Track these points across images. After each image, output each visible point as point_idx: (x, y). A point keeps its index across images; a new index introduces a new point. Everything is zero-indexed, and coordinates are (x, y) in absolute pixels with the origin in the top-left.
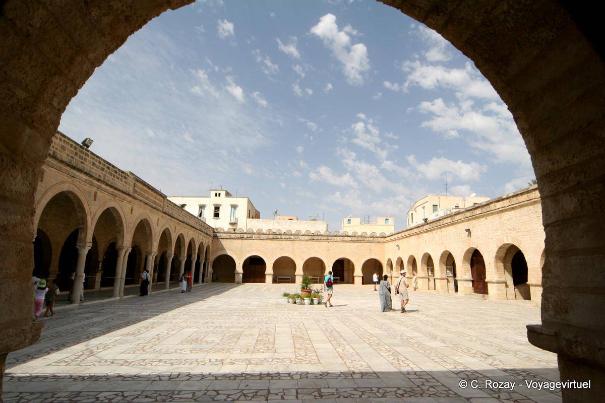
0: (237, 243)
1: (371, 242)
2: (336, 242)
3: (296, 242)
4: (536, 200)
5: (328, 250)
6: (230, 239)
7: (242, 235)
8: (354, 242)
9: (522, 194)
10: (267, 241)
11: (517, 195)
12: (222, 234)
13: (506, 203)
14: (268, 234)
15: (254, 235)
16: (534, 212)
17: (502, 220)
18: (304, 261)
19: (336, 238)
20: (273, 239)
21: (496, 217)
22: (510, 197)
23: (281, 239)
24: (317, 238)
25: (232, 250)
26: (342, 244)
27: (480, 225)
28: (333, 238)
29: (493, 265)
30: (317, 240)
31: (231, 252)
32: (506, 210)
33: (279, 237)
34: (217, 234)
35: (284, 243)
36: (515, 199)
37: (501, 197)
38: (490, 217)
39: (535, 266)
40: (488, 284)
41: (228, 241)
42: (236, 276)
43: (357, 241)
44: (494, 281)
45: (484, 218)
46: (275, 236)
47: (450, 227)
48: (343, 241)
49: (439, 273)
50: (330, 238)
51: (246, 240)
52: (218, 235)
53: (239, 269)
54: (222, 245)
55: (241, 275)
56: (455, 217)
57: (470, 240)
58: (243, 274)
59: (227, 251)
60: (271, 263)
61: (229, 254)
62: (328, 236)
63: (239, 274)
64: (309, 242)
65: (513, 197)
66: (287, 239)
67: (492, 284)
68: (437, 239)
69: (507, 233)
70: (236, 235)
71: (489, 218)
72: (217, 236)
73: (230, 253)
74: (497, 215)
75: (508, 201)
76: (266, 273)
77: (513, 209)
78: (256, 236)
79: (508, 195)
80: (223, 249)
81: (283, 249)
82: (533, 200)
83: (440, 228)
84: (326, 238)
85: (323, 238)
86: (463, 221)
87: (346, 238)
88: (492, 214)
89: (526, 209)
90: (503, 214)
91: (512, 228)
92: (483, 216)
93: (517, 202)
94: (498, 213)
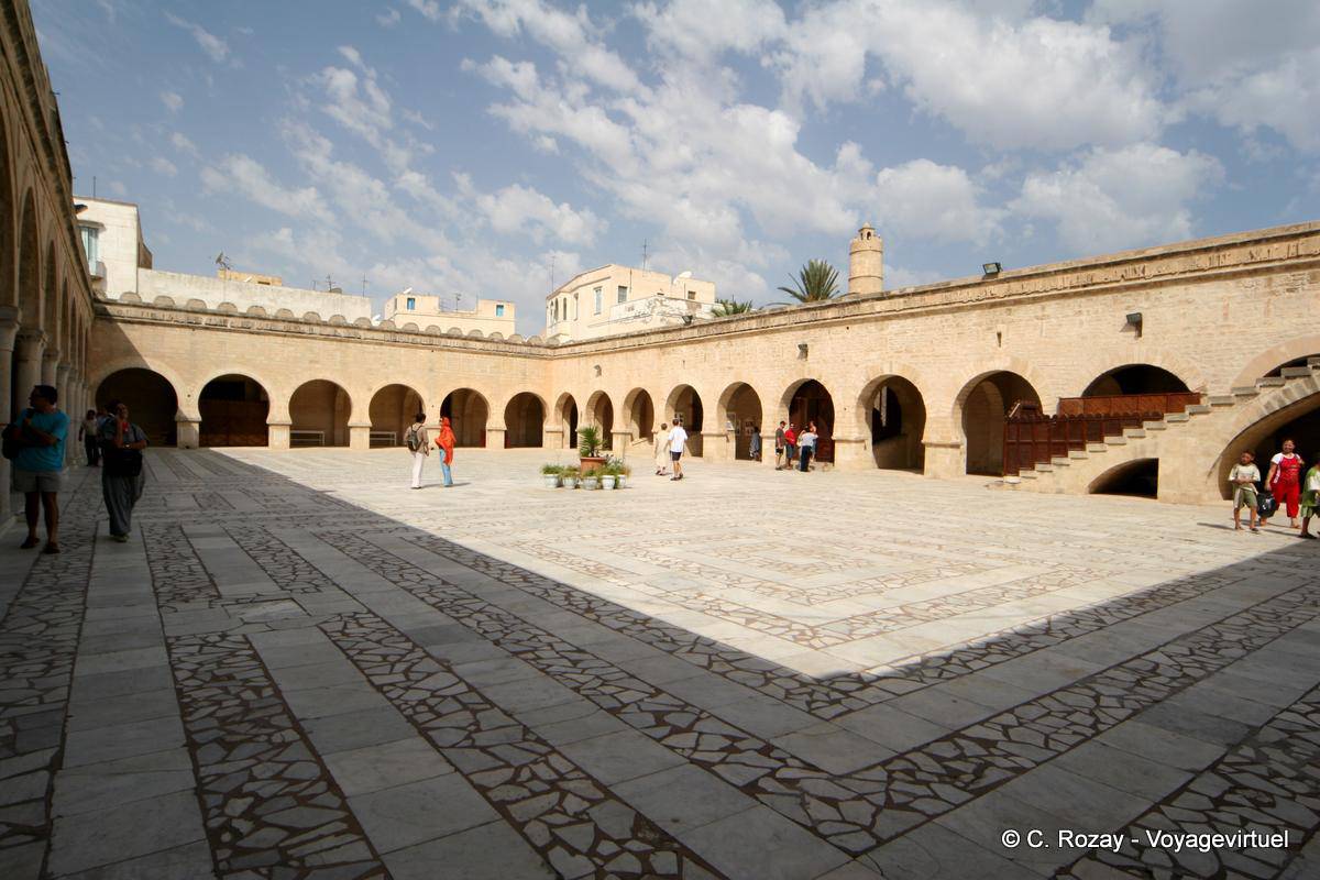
0: (178, 339)
1: (526, 356)
2: (449, 350)
3: (351, 345)
4: (962, 304)
5: (431, 370)
6: (153, 324)
7: (191, 315)
8: (490, 354)
9: (934, 292)
10: (272, 337)
11: (925, 292)
12: (124, 310)
13: (899, 304)
14: (273, 320)
15: (230, 320)
16: (954, 325)
17: (885, 332)
18: (372, 394)
19: (449, 341)
20: (286, 334)
21: (872, 327)
22: (908, 295)
23: (311, 336)
24: (405, 338)
25: (161, 357)
26: (463, 356)
27: (831, 339)
28: (444, 342)
29: (854, 410)
30: (406, 345)
31: (158, 362)
32: (897, 317)
33: (305, 328)
34: (108, 307)
35: (318, 345)
36: (917, 298)
37: (888, 293)
38: (856, 326)
39: (942, 414)
40: (836, 444)
41: (148, 330)
42: (181, 429)
43: (497, 353)
44: (852, 438)
45: (845, 327)
46: (292, 327)
47: (756, 338)
48: (465, 350)
49: (716, 423)
50: (435, 341)
51: (208, 332)
52: (111, 309)
53: (189, 407)
54: (128, 341)
55: (196, 427)
56: (772, 319)
57: (804, 365)
58: (201, 424)
59: (146, 359)
60: (284, 395)
61: (154, 368)
62: (430, 336)
63: (187, 422)
64: (384, 347)
65: (914, 294)
66: (327, 337)
67: (845, 445)
68: (718, 358)
69: (891, 357)
70: (174, 314)
71: (855, 328)
72: (108, 314)
73: (155, 365)
74: (873, 324)
75: (902, 300)
76: (268, 422)
77: (913, 315)
78: (238, 322)
79: (905, 289)
80: (131, 351)
81: (317, 362)
82: (956, 305)
83: (729, 338)
84: (425, 340)
85: (418, 339)
86: (790, 329)
87: (473, 344)
88: (863, 321)
89: (938, 318)
90: (887, 322)
91: (904, 349)
92: (840, 323)
93: (922, 304)
94: (876, 320)
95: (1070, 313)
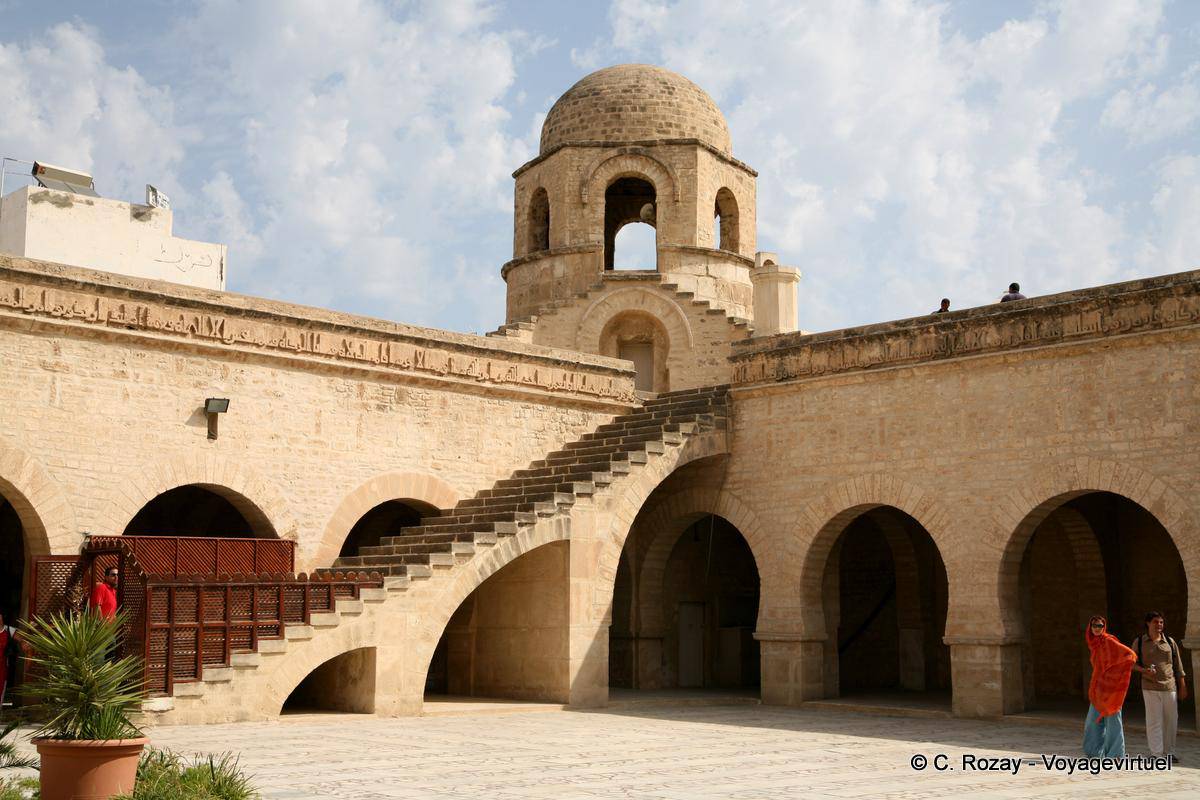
95: (106, 370)
